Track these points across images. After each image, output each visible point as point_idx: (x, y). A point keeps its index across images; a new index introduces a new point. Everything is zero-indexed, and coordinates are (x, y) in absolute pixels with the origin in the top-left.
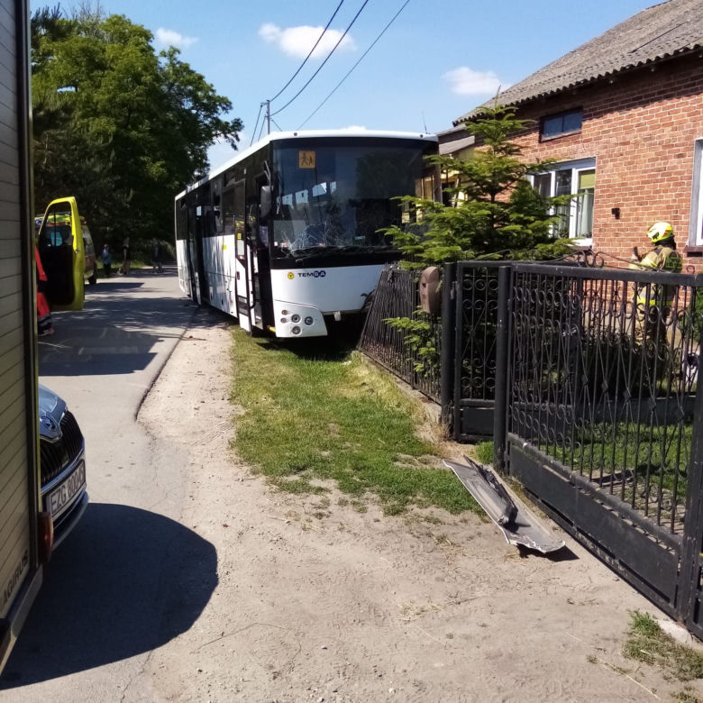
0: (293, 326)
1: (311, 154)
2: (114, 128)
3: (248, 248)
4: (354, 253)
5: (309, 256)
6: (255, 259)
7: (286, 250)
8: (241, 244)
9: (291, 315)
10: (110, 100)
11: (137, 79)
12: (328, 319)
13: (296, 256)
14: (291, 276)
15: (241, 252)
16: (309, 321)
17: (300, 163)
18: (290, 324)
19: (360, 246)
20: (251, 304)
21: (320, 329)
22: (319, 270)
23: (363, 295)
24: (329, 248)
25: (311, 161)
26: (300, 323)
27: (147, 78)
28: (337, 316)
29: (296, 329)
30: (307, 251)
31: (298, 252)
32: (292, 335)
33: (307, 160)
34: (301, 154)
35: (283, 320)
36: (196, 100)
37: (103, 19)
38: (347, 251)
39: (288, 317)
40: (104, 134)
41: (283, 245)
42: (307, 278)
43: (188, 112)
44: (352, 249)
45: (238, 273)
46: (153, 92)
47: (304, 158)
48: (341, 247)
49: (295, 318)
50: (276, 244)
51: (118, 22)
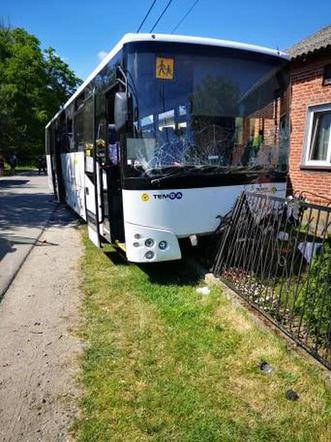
0: (146, 251)
1: (169, 63)
2: (16, 90)
3: (97, 164)
4: (212, 174)
5: (165, 176)
6: (104, 176)
7: (141, 168)
8: (90, 160)
9: (145, 239)
10: (14, 75)
11: (29, 63)
12: (184, 242)
13: (152, 176)
14: (145, 197)
15: (90, 169)
16: (163, 245)
17: (157, 72)
18: (144, 249)
19: (218, 166)
20: (100, 220)
21: (174, 253)
22: (176, 191)
23: (219, 217)
24: (187, 168)
25: (169, 70)
26: (154, 247)
27: (36, 63)
28: (194, 240)
29: (150, 254)
30: (164, 171)
31: (154, 172)
32: (145, 260)
33: (165, 69)
34: (159, 61)
35: (136, 245)
36: (64, 79)
37: (11, 30)
38: (204, 171)
39: (142, 241)
40: (10, 93)
41: (137, 163)
42: (163, 200)
43: (60, 85)
44: (210, 169)
45: (87, 190)
46: (39, 71)
47: (162, 65)
48: (199, 167)
49: (149, 242)
50: (129, 162)
51: (19, 32)
